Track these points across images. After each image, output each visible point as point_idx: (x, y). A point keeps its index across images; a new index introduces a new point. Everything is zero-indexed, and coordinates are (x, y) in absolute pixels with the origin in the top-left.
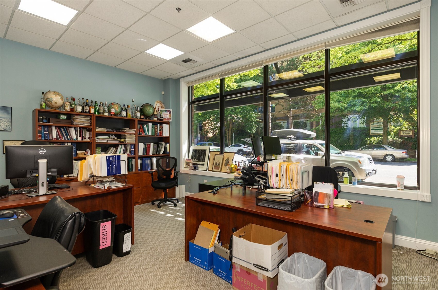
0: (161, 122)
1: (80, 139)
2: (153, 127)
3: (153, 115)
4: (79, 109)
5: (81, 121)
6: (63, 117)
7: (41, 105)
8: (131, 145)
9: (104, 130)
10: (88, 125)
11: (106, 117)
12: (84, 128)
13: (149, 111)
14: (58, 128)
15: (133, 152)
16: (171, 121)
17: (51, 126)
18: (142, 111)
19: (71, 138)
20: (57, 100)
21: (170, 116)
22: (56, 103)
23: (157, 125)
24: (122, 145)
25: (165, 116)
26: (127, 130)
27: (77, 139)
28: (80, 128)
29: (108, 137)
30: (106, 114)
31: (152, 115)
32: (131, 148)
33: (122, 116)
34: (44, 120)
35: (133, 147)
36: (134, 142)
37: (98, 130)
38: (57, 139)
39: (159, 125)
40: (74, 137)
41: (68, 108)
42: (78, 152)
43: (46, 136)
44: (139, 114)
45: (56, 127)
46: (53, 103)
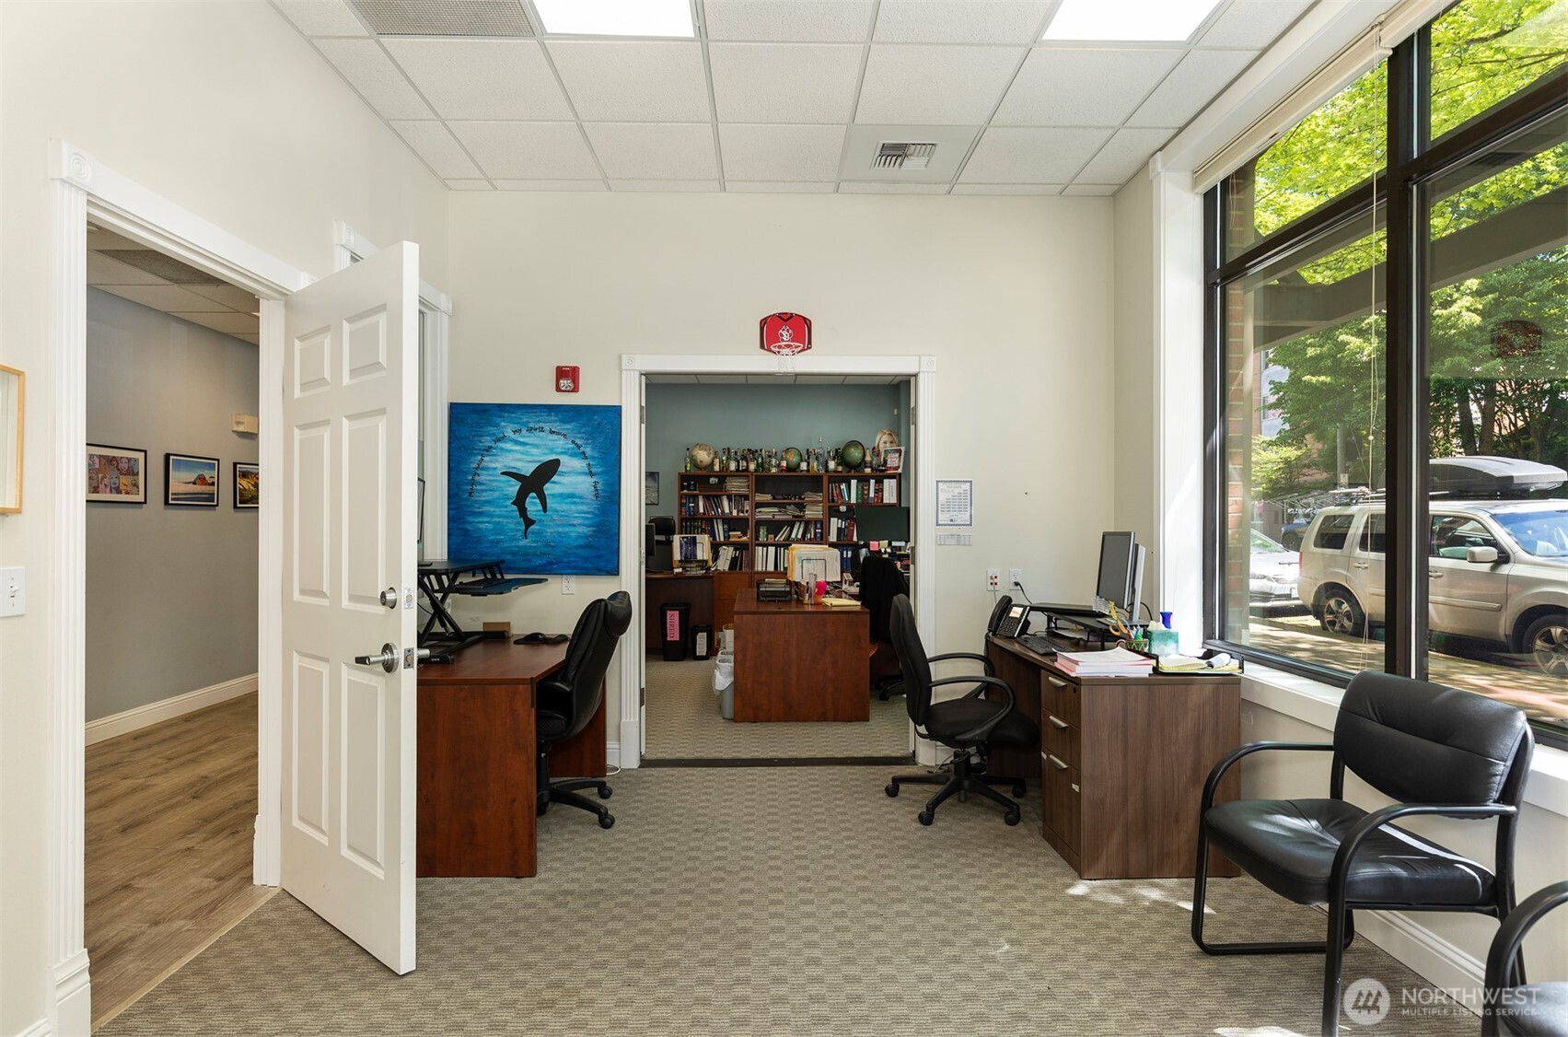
0: (881, 474)
1: (735, 513)
2: (860, 487)
3: (863, 463)
4: (733, 466)
5: (736, 486)
6: (713, 480)
7: (686, 467)
8: (816, 521)
9: (768, 498)
10: (744, 491)
11: (774, 476)
12: (741, 496)
13: (855, 454)
14: (706, 498)
15: (818, 535)
16: (900, 471)
17: (697, 496)
18: (840, 456)
19: (723, 511)
20: (703, 456)
21: (899, 461)
22: (701, 462)
23: (869, 481)
24: (800, 522)
25: (893, 461)
26: (809, 497)
27: (731, 513)
28: (735, 496)
29: (776, 510)
30: (774, 470)
31: (860, 463)
32: (816, 528)
33: (802, 471)
34: (692, 488)
35: (819, 526)
36: (821, 516)
37: (760, 498)
38: (704, 514)
39: (872, 481)
40: (727, 511)
41: (717, 468)
42: (731, 533)
43: (692, 509)
44: (832, 465)
45: (704, 496)
46: (698, 461)
